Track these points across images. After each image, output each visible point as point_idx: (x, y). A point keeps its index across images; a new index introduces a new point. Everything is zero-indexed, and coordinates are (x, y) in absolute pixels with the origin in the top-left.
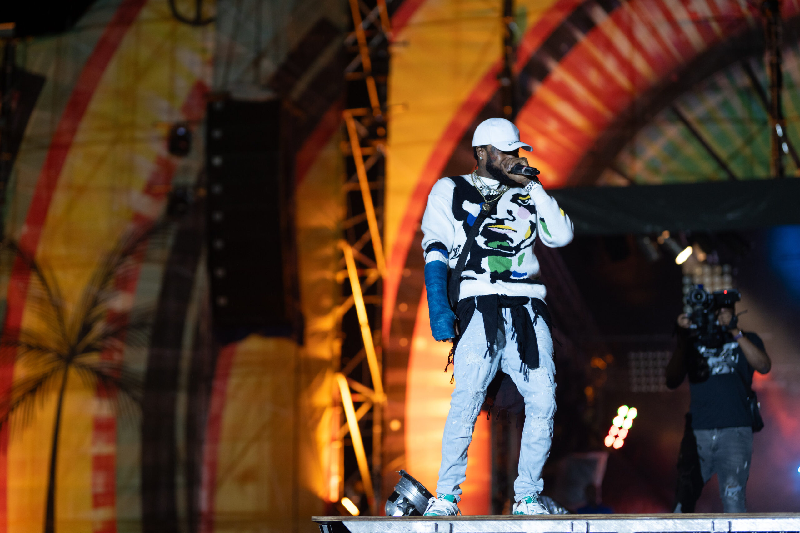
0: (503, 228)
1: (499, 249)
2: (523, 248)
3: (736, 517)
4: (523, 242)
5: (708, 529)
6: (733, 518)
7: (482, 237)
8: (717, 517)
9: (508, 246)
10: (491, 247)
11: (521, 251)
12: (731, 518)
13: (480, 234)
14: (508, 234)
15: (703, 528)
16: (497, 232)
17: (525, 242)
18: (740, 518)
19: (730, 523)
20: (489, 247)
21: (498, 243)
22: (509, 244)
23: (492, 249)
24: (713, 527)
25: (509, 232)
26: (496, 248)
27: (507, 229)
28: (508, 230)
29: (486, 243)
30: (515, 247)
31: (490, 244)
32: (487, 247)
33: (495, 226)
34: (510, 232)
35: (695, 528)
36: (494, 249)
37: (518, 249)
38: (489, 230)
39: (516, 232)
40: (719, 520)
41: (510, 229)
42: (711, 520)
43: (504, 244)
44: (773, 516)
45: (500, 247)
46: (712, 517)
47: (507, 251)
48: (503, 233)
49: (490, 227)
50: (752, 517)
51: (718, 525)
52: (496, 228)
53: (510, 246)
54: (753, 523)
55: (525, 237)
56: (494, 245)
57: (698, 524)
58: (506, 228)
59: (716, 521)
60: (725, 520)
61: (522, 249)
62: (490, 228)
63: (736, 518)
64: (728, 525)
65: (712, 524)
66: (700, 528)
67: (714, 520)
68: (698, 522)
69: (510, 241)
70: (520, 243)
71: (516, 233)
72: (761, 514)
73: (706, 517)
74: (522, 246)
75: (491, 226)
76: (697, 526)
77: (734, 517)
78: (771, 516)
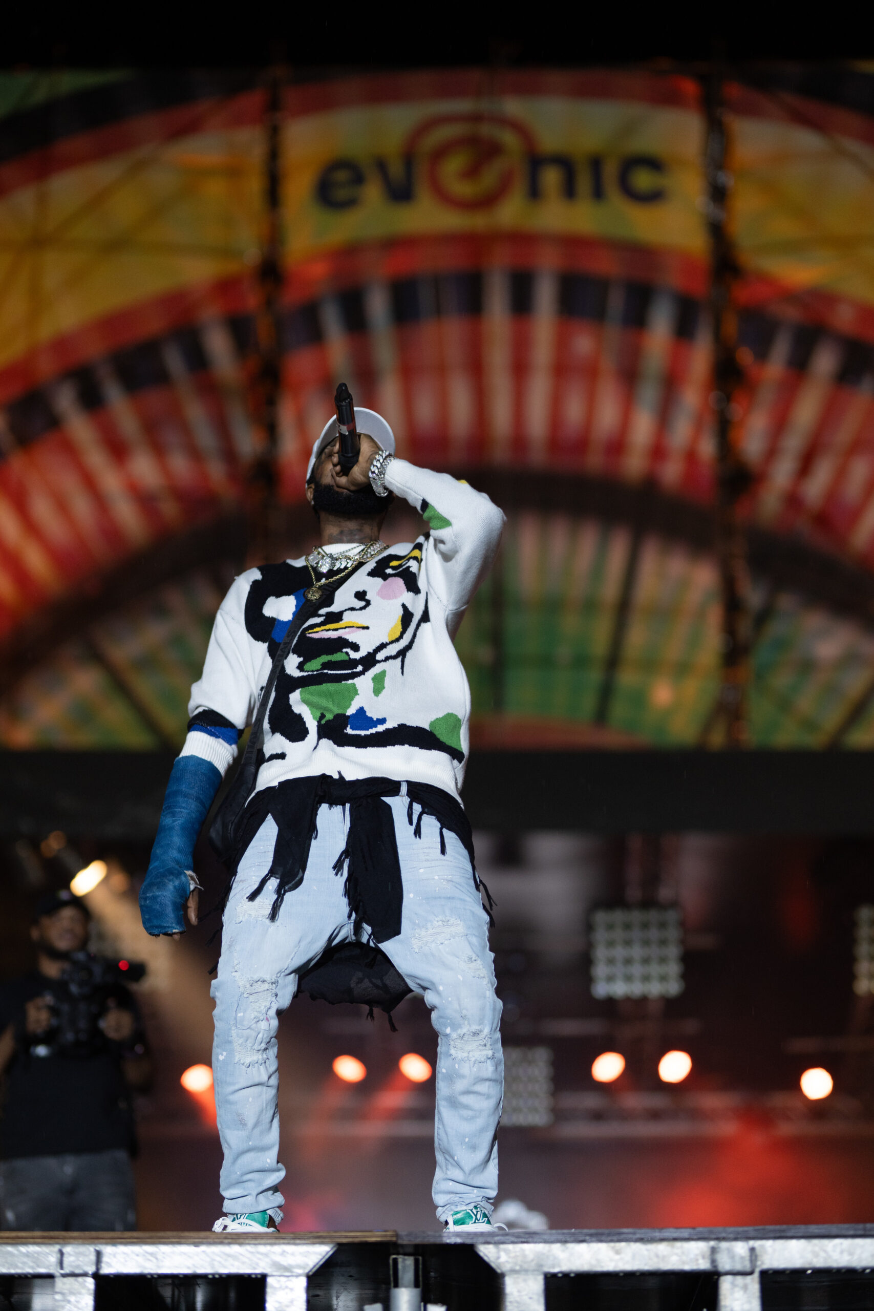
0: (336, 627)
1: (325, 670)
2: (382, 661)
3: (114, 1242)
4: (382, 646)
5: (48, 1267)
6: (107, 1244)
7: (295, 656)
8: (72, 1241)
9: (347, 658)
10: (308, 672)
11: (378, 665)
12: (102, 1244)
13: (291, 652)
14: (347, 637)
15: (38, 1266)
16: (324, 639)
17: (388, 647)
18: (122, 1243)
19: (99, 1254)
20: (306, 672)
21: (324, 658)
22: (349, 655)
23: (310, 673)
24: (59, 1261)
25: (349, 633)
26: (317, 671)
27: (346, 628)
28: (347, 630)
29: (300, 667)
30: (362, 658)
31: (306, 667)
32: (302, 673)
33: (323, 628)
34: (353, 632)
35: (20, 1265)
36: (315, 673)
37: (369, 661)
38: (309, 637)
39: (367, 628)
40: (75, 1246)
41: (353, 627)
42: (57, 1248)
43: (338, 657)
44: (197, 1240)
45: (327, 665)
46: (61, 1241)
47: (343, 670)
48: (336, 637)
49: (310, 631)
50: (149, 1240)
51: (72, 1259)
52: (322, 630)
53: (350, 658)
54: (152, 1254)
55: (389, 636)
56: (314, 665)
57: (27, 1255)
58: (344, 627)
59: (68, 1249)
60: (88, 1246)
61: (379, 662)
62: (309, 633)
63: (114, 1244)
64: (93, 1258)
65: (59, 1255)
66: (31, 1264)
67: (63, 1247)
68: (28, 1252)
69: (352, 649)
70: (374, 650)
71: (366, 631)
72: (169, 1234)
73: (46, 1241)
74: (380, 656)
75: (313, 629)
76: (25, 1260)
77: (109, 1241)
78: (192, 1240)
